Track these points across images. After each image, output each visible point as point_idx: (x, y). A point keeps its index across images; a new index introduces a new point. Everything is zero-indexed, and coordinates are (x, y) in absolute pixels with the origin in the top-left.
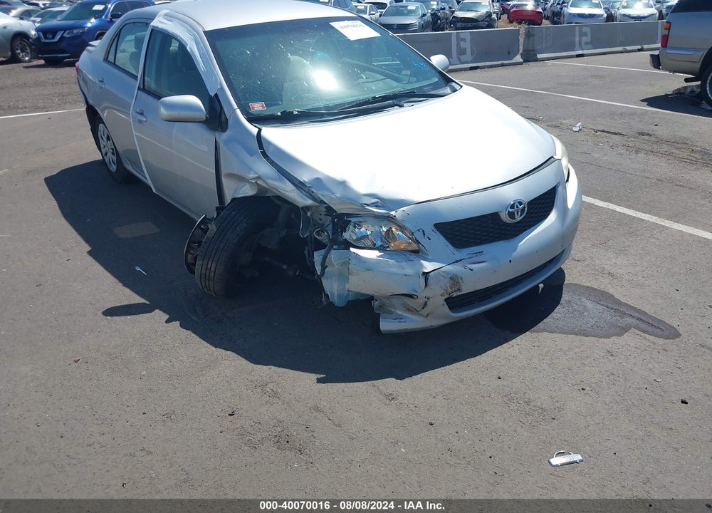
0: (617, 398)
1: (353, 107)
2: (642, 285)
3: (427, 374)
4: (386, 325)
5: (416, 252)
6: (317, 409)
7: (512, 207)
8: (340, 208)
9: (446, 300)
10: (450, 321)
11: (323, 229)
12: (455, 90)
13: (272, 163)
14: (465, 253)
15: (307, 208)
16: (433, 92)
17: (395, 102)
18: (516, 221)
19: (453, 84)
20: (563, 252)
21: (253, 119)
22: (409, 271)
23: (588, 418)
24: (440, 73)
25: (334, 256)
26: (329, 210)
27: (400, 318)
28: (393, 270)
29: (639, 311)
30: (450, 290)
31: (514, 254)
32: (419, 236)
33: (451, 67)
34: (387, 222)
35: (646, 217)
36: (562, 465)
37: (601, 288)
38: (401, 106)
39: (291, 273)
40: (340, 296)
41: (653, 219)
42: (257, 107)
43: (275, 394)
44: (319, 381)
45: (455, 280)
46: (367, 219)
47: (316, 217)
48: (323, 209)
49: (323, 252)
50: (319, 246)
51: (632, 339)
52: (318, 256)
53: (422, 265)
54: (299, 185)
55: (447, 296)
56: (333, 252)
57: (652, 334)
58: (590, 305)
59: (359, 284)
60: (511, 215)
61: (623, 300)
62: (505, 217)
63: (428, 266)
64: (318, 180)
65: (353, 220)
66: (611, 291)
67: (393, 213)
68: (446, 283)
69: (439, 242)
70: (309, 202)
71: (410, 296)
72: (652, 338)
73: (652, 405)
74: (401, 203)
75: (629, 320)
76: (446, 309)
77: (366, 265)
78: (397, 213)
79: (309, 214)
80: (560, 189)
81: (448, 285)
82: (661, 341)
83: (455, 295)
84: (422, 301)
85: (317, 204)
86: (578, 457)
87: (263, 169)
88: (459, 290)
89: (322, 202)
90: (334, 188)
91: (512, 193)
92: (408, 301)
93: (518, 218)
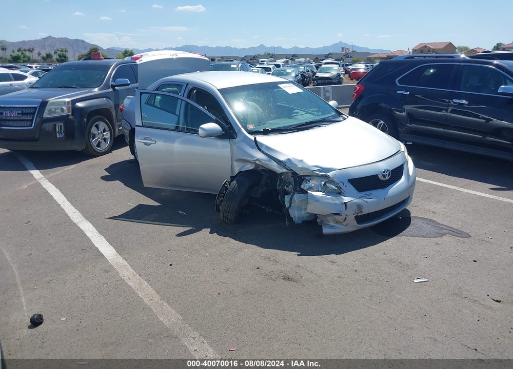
0: (443, 260)
1: (297, 127)
2: (450, 217)
3: (348, 253)
4: (326, 231)
5: (340, 193)
6: (299, 266)
7: (384, 172)
8: (300, 173)
9: (355, 217)
10: (357, 229)
11: (290, 184)
12: (345, 119)
13: (263, 152)
14: (363, 194)
15: (282, 174)
16: (334, 120)
17: (317, 124)
18: (386, 179)
19: (343, 116)
20: (409, 197)
21: (251, 133)
22: (337, 202)
23: (430, 268)
24: (336, 110)
25: (297, 197)
26: (294, 174)
27: (332, 227)
28: (330, 201)
29: (450, 227)
30: (357, 212)
31: (387, 195)
32: (341, 185)
33: (339, 106)
34: (324, 179)
35: (449, 186)
36: (419, 282)
37: (429, 218)
38: (319, 127)
39: (267, 210)
40: (299, 218)
41: (454, 187)
42: (251, 127)
43: (276, 261)
44: (298, 255)
45: (359, 207)
46: (314, 178)
47: (286, 179)
48: (290, 175)
49: (290, 196)
50: (287, 193)
51: (447, 238)
52: (287, 198)
53: (343, 199)
54: (279, 162)
55: (356, 215)
56: (295, 195)
57: (458, 236)
58: (424, 225)
59: (312, 209)
60: (384, 176)
61: (441, 223)
62: (381, 177)
63: (346, 199)
64: (289, 160)
65: (307, 178)
66: (435, 219)
67: (328, 174)
68: (355, 207)
69: (351, 188)
70: (285, 170)
71: (338, 214)
72: (457, 238)
73: (459, 263)
74: (330, 170)
75: (446, 231)
76: (355, 222)
77: (316, 199)
78: (330, 174)
79: (282, 177)
80: (405, 166)
81: (356, 209)
82: (462, 239)
83: (359, 214)
84: (343, 217)
85: (288, 171)
86: (426, 280)
87: (259, 155)
88: (361, 212)
89: (291, 170)
90: (297, 164)
91: (383, 166)
92: (337, 217)
93: (387, 178)
